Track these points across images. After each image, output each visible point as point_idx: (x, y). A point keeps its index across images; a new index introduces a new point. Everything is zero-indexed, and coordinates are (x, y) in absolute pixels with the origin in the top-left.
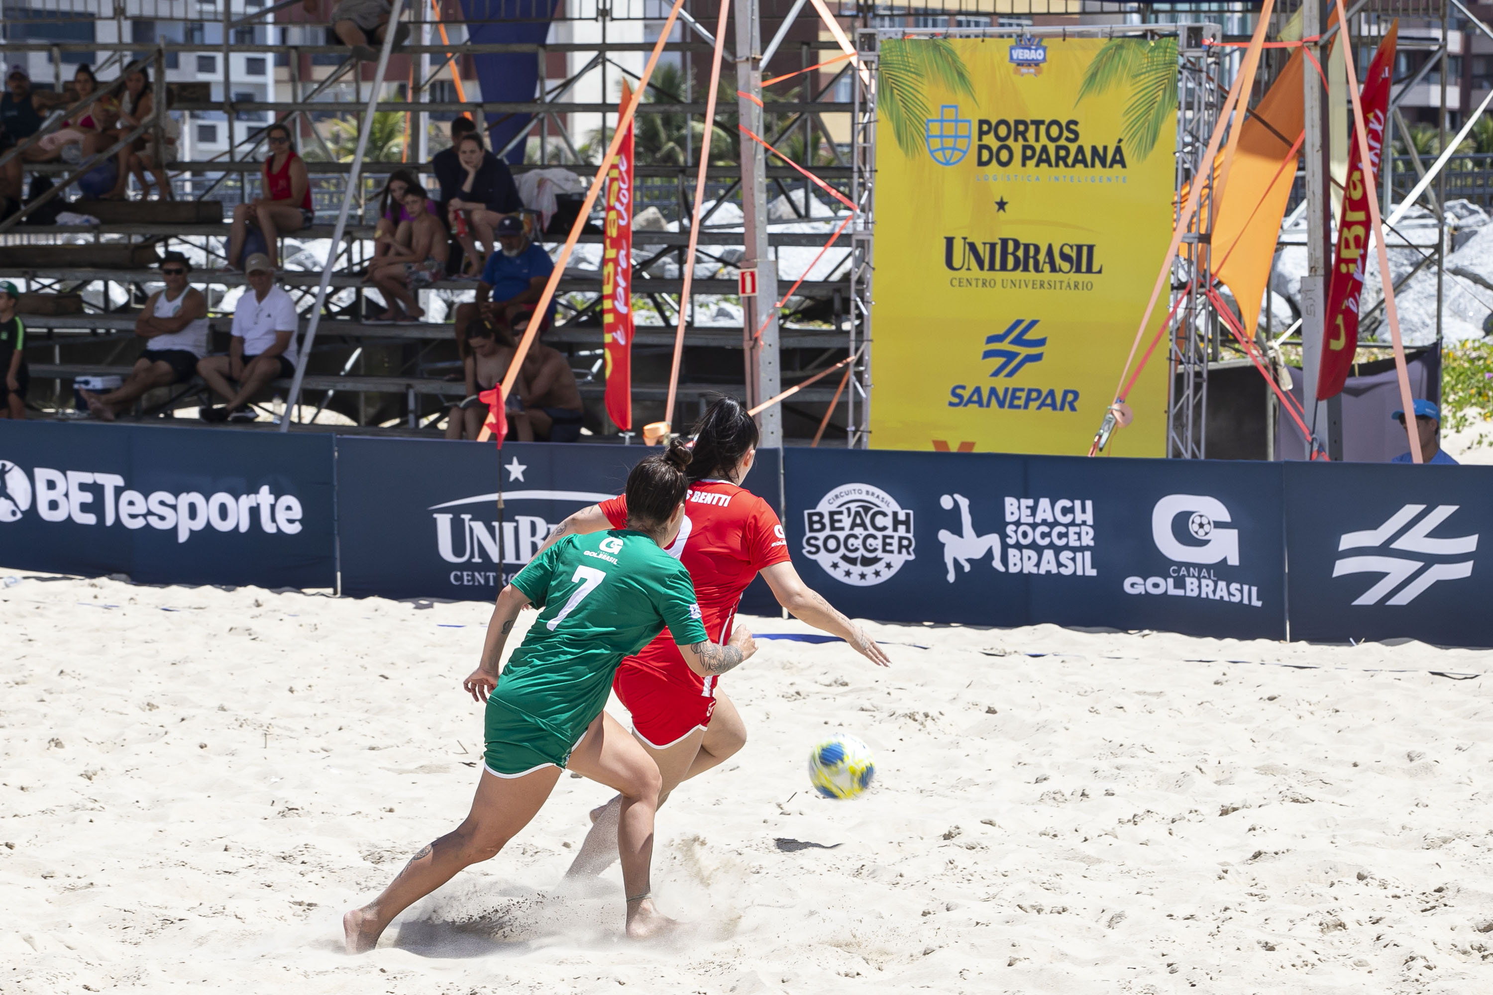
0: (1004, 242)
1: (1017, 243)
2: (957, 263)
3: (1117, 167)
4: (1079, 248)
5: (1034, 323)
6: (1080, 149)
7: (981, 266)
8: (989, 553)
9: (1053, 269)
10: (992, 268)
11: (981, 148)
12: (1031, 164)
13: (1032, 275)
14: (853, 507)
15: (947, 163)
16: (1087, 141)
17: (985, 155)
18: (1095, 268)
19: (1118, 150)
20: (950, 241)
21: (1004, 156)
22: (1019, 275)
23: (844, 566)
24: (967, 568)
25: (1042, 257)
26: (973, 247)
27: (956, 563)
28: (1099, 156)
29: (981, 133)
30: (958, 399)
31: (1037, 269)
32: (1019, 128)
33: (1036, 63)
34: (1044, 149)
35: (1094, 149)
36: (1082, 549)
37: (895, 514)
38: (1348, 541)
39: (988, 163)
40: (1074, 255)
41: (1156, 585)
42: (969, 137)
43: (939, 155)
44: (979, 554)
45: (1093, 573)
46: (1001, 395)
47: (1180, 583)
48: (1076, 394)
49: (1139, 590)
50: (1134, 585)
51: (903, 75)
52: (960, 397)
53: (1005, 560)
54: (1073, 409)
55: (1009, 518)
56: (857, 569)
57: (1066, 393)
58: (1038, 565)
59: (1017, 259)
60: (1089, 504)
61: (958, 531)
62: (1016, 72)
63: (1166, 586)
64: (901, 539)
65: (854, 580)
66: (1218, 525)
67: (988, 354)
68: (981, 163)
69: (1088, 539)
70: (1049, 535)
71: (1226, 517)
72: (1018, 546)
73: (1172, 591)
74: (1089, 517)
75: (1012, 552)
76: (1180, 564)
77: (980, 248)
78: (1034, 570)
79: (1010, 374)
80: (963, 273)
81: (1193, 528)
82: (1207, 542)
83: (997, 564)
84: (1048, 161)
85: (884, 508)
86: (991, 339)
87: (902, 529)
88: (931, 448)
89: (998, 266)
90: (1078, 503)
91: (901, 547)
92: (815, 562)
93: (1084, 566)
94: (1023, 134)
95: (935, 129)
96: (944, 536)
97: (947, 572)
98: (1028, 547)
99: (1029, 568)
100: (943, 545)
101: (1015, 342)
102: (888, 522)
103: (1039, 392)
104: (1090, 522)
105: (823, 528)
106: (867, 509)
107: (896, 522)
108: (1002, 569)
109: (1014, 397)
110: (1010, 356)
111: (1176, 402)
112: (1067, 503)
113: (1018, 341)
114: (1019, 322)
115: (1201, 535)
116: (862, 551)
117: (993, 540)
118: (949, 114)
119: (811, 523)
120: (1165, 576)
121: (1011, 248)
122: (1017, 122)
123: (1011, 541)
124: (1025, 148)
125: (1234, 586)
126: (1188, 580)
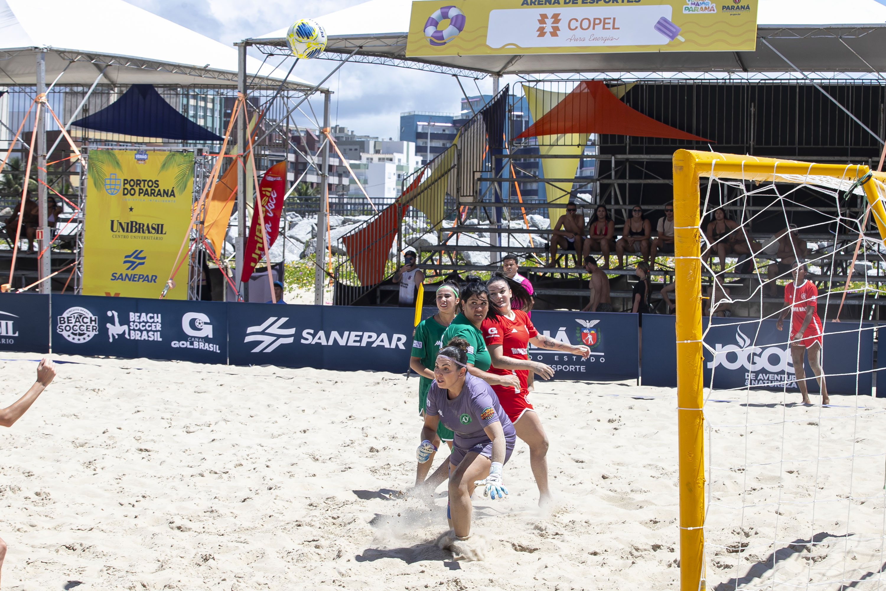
0: (132, 222)
1: (136, 223)
2: (115, 229)
3: (172, 197)
4: (158, 225)
5: (141, 251)
6: (159, 190)
7: (124, 231)
8: (124, 333)
9: (149, 232)
10: (127, 231)
11: (124, 189)
12: (142, 195)
13: (141, 234)
14: (76, 315)
15: (112, 194)
16: (162, 187)
17: (126, 192)
18: (164, 232)
19: (173, 191)
20: (112, 222)
21: (132, 192)
22: (137, 234)
23: (72, 336)
24: (117, 337)
25: (145, 228)
26: (121, 224)
27: (113, 335)
28: (166, 193)
29: (125, 184)
30: (114, 277)
31: (143, 232)
32: (138, 182)
33: (144, 160)
34: (147, 190)
35: (164, 190)
36: (157, 331)
37: (91, 318)
38: (250, 330)
39: (126, 194)
40: (156, 227)
41: (183, 344)
42: (120, 185)
43: (109, 191)
44: (121, 332)
45: (161, 340)
46: (130, 276)
47: (192, 344)
48: (156, 277)
49: (177, 346)
50: (175, 344)
51: (97, 163)
52: (115, 277)
53: (129, 335)
54: (155, 282)
55: (131, 320)
56: (77, 337)
57: (153, 276)
58: (141, 337)
59: (136, 229)
60: (159, 315)
61: (113, 324)
62: (137, 163)
63: (187, 345)
64: (93, 326)
65: (76, 341)
66: (206, 323)
67: (125, 262)
68: (124, 194)
69: (159, 328)
70: (145, 326)
71: (208, 321)
72: (134, 330)
73: (189, 346)
74: (159, 320)
75: (132, 332)
76: (192, 337)
77: (123, 224)
78: (139, 338)
79: (133, 269)
80: (117, 233)
81: (197, 324)
82: (200, 329)
83: (127, 336)
84: (148, 194)
85: (87, 316)
86: (127, 257)
87: (93, 323)
88: (104, 295)
89: (129, 231)
90: (155, 315)
91: (93, 329)
92: (61, 335)
93: (157, 337)
94: (139, 184)
95: (108, 182)
96: (109, 325)
97: (109, 338)
98: (137, 330)
99: (138, 338)
100: (108, 329)
101: (135, 258)
102: (88, 320)
103: (143, 276)
104: (160, 321)
105: (65, 323)
106: (81, 316)
107: (91, 321)
108: (128, 338)
109: (134, 277)
110: (133, 263)
111: (191, 280)
112: (152, 315)
113: (136, 257)
114: (136, 251)
115: (199, 327)
116: (79, 331)
117: (125, 327)
118: (113, 177)
119: (60, 321)
120: (187, 341)
121: (134, 224)
122: (137, 180)
123: (132, 328)
124: (140, 189)
125: (211, 345)
126: (195, 343)
